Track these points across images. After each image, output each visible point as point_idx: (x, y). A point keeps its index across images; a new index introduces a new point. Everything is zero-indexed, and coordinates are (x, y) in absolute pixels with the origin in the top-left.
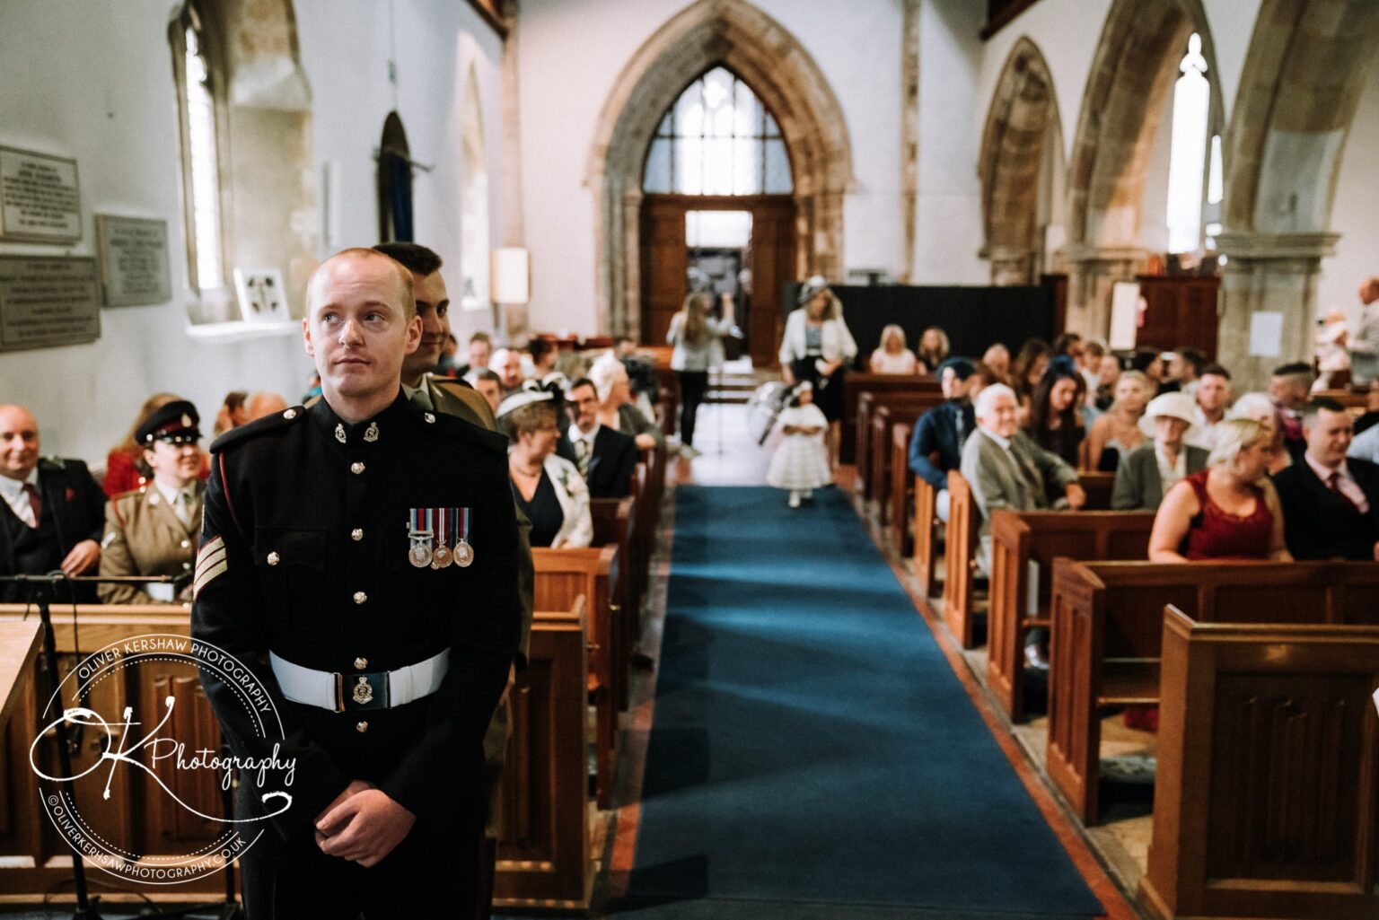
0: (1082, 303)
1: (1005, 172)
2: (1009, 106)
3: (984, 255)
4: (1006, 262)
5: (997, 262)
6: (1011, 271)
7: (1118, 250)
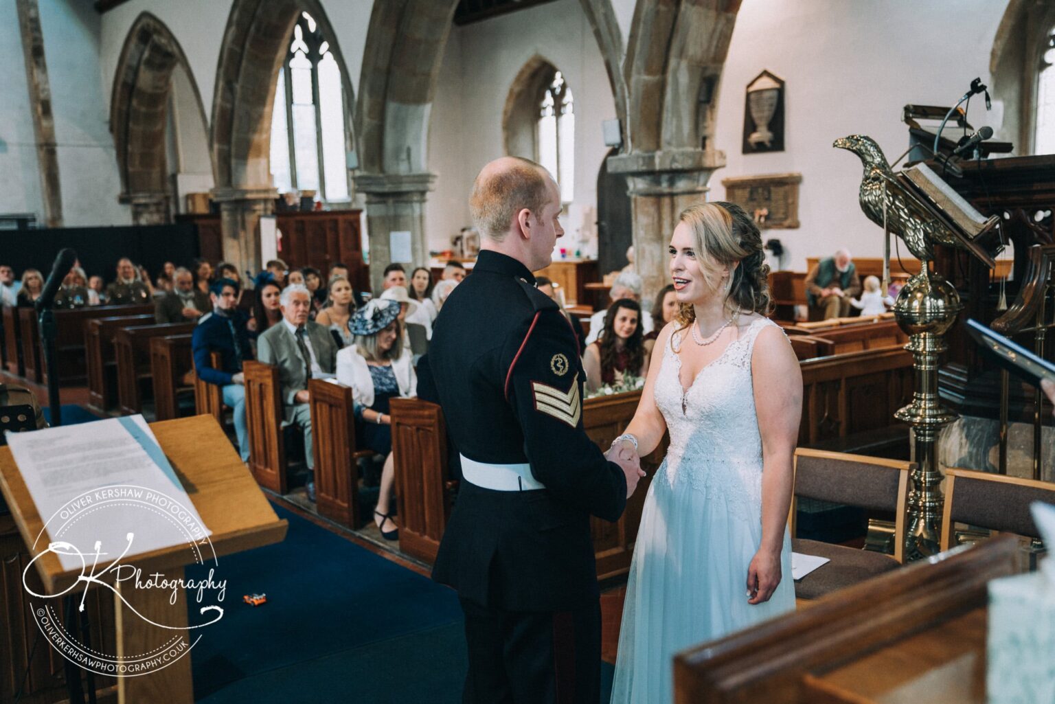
0: (235, 236)
1: (136, 128)
2: (136, 72)
3: (124, 200)
4: (146, 205)
5: (138, 205)
6: (151, 213)
7: (258, 191)
